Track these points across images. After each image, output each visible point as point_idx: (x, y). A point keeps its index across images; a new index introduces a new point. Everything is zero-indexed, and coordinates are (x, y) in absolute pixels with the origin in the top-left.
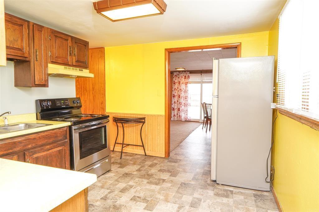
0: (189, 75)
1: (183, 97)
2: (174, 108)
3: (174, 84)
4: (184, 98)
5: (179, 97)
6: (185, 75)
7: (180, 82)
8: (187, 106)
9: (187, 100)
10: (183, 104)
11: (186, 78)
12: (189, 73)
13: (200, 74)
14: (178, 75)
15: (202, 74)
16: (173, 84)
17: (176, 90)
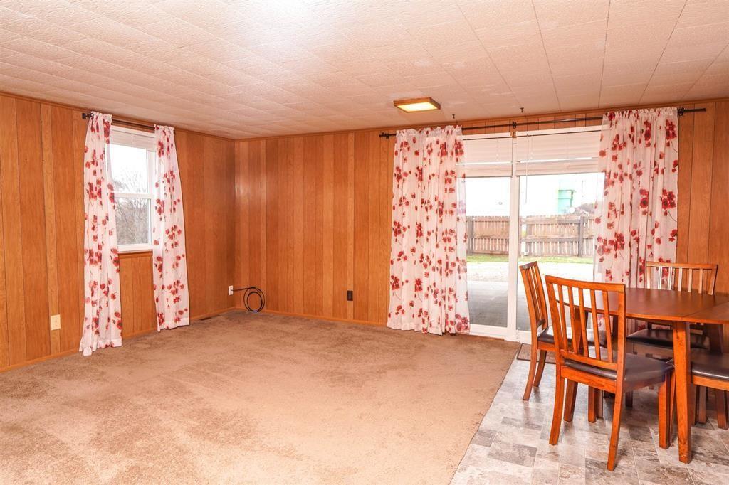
0: (461, 138)
1: (433, 235)
2: (396, 280)
3: (399, 178)
4: (440, 238)
5: (420, 234)
6: (441, 142)
7: (421, 171)
8: (451, 271)
9: (453, 244)
10: (434, 263)
11: (446, 153)
12: (459, 129)
13: (509, 134)
14: (414, 141)
15: (518, 133)
16: (395, 179)
17: (407, 203)
